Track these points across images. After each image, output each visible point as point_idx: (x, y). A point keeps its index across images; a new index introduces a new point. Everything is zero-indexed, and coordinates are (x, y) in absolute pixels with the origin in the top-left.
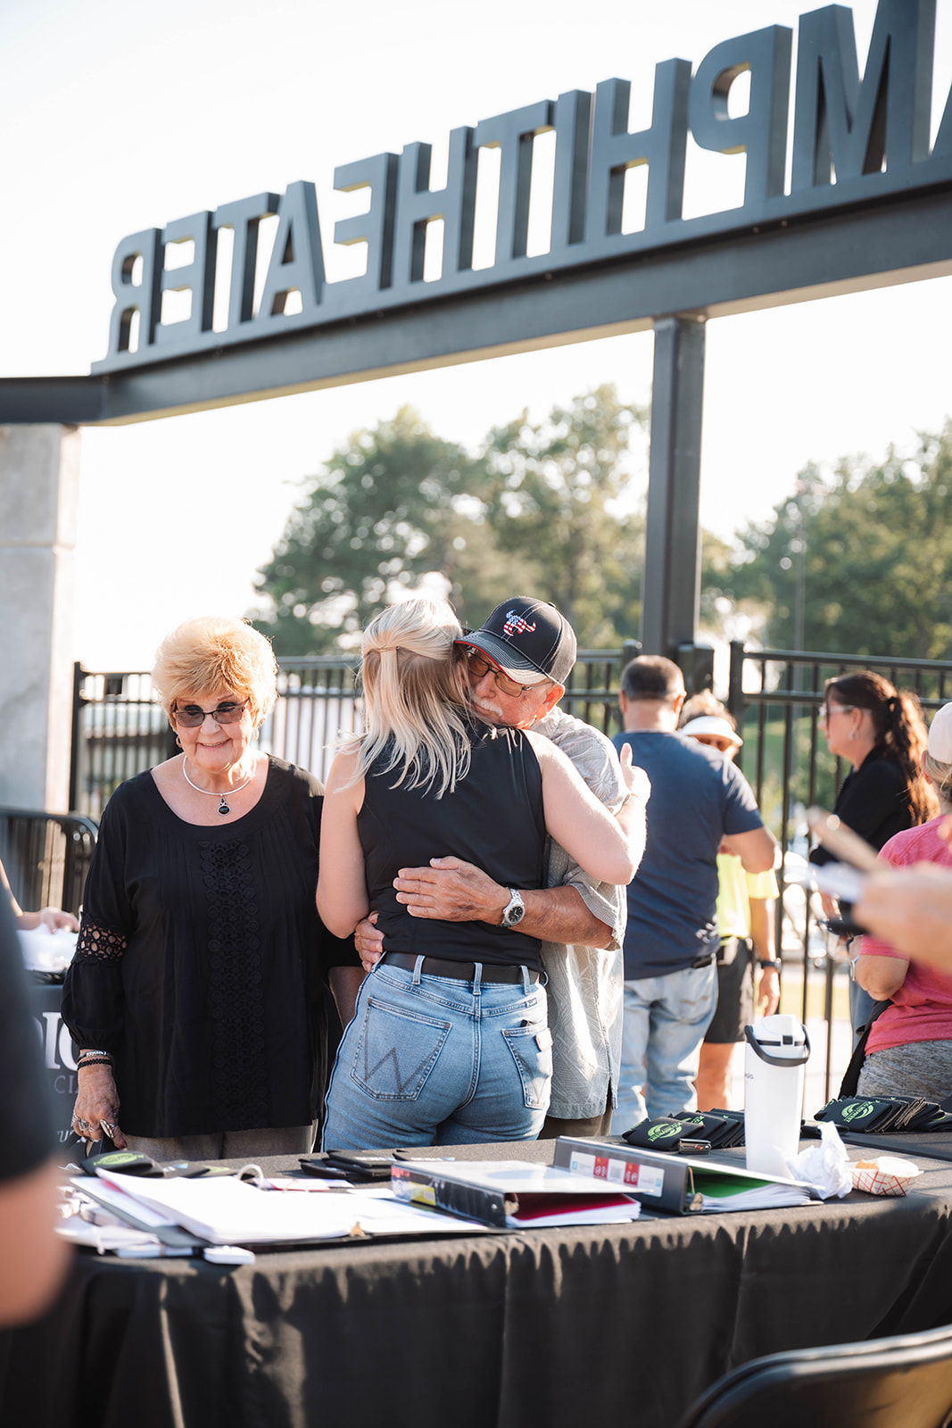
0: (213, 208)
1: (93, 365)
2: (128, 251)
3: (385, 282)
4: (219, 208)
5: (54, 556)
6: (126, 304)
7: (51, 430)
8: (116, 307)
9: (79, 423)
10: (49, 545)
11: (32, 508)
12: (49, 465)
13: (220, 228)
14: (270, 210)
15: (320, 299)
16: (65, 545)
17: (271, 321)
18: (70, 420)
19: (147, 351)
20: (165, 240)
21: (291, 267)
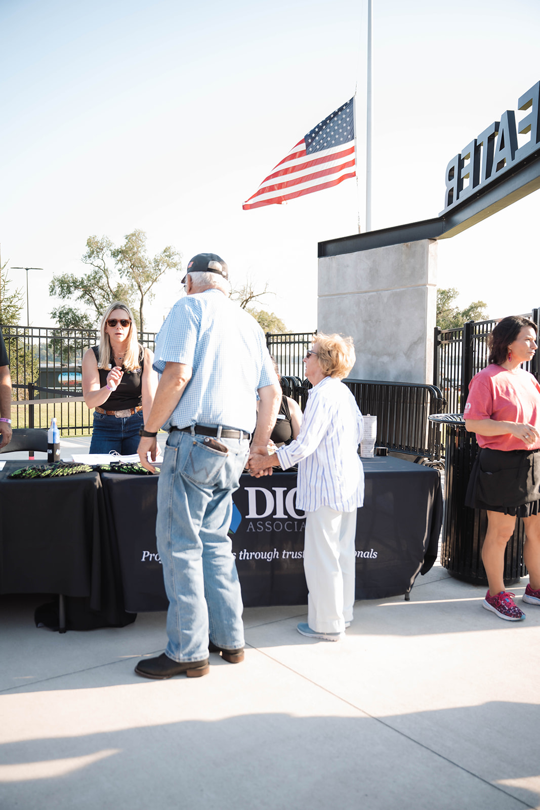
0: (477, 138)
1: (439, 213)
2: (450, 167)
3: (539, 140)
4: (479, 136)
6: (450, 188)
8: (447, 189)
9: (437, 237)
10: (425, 286)
11: (419, 271)
12: (424, 254)
13: (480, 145)
14: (497, 129)
15: (513, 158)
16: (430, 285)
17: (495, 175)
18: (432, 237)
19: (456, 203)
20: (462, 158)
21: (503, 150)
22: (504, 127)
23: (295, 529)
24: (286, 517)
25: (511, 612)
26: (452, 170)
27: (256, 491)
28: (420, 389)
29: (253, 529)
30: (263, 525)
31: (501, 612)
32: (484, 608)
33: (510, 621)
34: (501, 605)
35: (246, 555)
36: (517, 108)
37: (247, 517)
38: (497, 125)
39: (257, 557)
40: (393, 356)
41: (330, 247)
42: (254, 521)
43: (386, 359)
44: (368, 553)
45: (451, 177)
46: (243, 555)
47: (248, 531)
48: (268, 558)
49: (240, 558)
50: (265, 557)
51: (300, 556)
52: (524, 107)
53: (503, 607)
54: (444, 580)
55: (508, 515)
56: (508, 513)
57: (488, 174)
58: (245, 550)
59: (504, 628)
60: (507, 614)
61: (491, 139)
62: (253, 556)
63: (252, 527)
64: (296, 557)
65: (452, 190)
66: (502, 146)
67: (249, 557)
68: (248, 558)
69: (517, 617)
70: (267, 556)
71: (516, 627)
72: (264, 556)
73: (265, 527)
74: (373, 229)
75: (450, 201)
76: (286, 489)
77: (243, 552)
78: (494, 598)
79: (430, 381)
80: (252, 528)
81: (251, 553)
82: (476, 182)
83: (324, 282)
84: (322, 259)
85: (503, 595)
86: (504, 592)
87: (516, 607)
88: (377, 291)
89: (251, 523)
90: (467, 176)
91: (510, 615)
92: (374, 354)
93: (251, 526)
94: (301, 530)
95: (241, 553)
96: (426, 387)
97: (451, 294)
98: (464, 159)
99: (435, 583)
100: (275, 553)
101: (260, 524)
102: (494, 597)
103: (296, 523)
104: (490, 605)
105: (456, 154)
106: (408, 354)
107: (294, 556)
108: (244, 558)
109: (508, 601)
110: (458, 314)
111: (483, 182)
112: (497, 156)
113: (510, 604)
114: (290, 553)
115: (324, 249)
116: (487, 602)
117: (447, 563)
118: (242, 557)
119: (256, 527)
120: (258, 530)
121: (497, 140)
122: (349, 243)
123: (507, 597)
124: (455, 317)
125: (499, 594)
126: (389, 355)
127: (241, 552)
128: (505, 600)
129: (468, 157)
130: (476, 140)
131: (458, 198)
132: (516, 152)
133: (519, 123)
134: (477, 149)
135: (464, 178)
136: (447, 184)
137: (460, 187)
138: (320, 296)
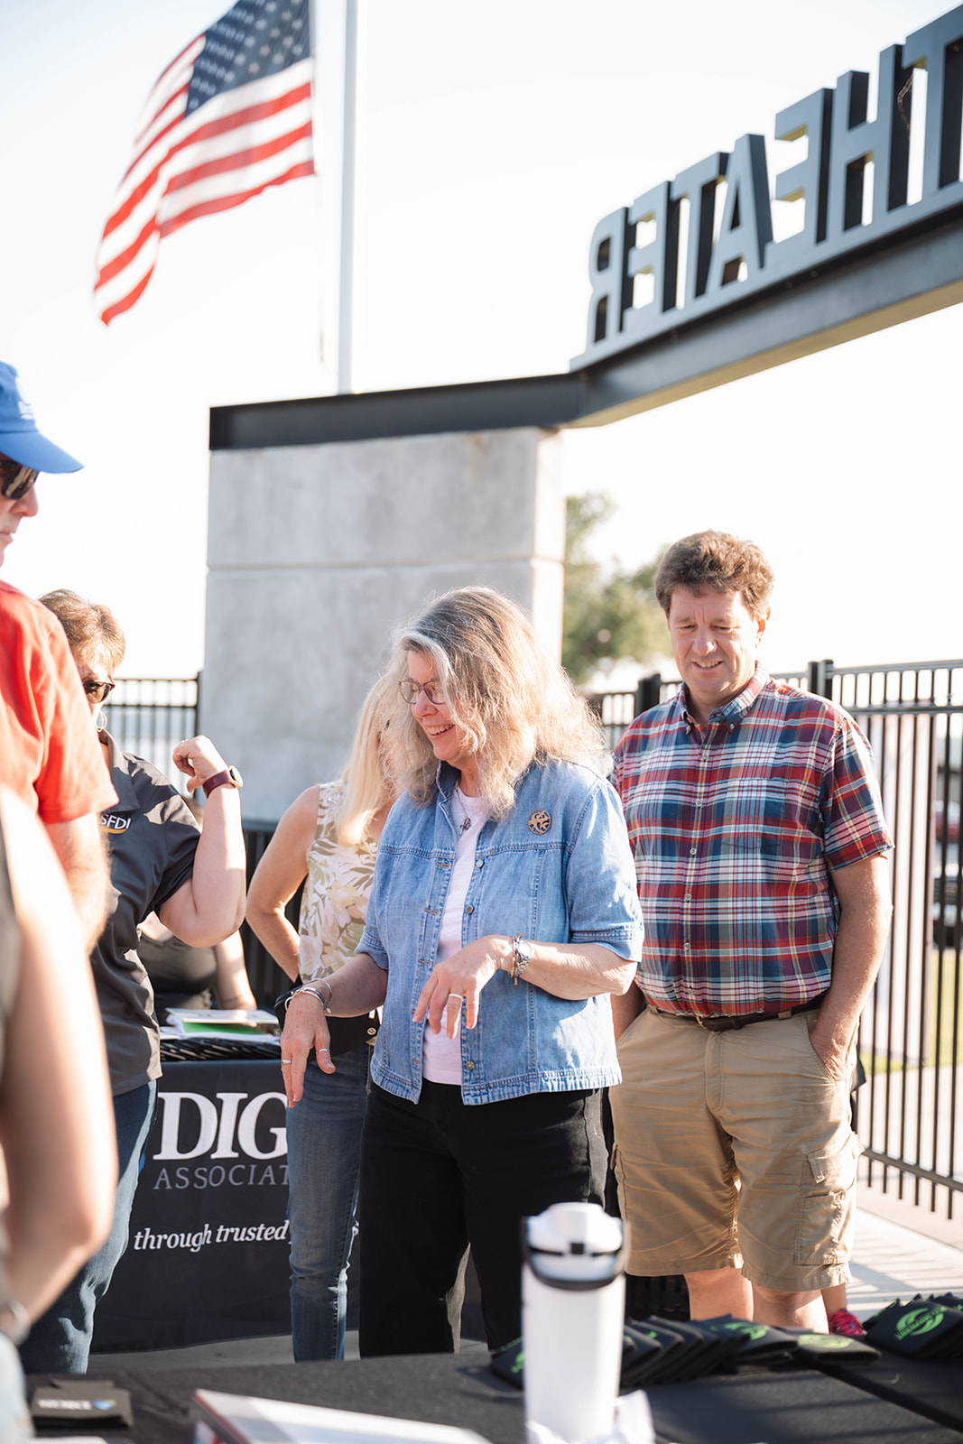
0: (671, 178)
1: (571, 361)
2: (602, 236)
3: (821, 235)
4: (677, 176)
5: (532, 570)
6: (600, 294)
7: (527, 435)
8: (593, 296)
9: (562, 425)
10: (527, 558)
11: (510, 520)
12: (526, 468)
13: (681, 198)
14: (722, 170)
15: (762, 263)
16: (543, 558)
18: (550, 422)
19: (615, 342)
20: (632, 219)
21: (738, 232)
22: (740, 168)
23: (249, 1181)
24: (236, 1155)
26: (604, 246)
27: (182, 1100)
29: (168, 1183)
30: (190, 1175)
35: (150, 1240)
36: (773, 133)
37: (156, 1157)
38: (724, 159)
39: (172, 1245)
41: (242, 422)
42: (171, 1165)
45: (602, 261)
46: (142, 1240)
47: (157, 1188)
48: (192, 1247)
49: (136, 1247)
50: (188, 1245)
51: (250, 1237)
52: (791, 136)
57: (700, 288)
58: (148, 1230)
61: (708, 192)
62: (164, 1241)
63: (167, 1179)
64: (242, 1239)
66: (735, 222)
67: (155, 1244)
68: (152, 1247)
70: (190, 1243)
72: (185, 1243)
73: (193, 1180)
75: (600, 333)
76: (244, 1096)
77: (144, 1234)
80: (165, 1182)
81: (160, 1237)
82: (669, 301)
83: (227, 526)
84: (222, 456)
88: (389, 565)
89: (164, 1171)
90: (646, 273)
93: (163, 1177)
94: (261, 1183)
95: (139, 1236)
97: (596, 506)
98: (635, 224)
100: (205, 1234)
101: (182, 1173)
103: (253, 1167)
107: (239, 1237)
108: (144, 1247)
110: (619, 580)
111: (687, 306)
112: (726, 244)
114: (232, 1230)
115: (228, 428)
118: (141, 1245)
119: (174, 1180)
120: (177, 1186)
121: (722, 193)
124: (609, 592)
127: (139, 1233)
129: (647, 219)
130: (669, 185)
131: (621, 328)
132: (769, 249)
133: (778, 177)
134: (673, 208)
135: (636, 273)
136: (592, 282)
137: (627, 300)
138: (213, 567)
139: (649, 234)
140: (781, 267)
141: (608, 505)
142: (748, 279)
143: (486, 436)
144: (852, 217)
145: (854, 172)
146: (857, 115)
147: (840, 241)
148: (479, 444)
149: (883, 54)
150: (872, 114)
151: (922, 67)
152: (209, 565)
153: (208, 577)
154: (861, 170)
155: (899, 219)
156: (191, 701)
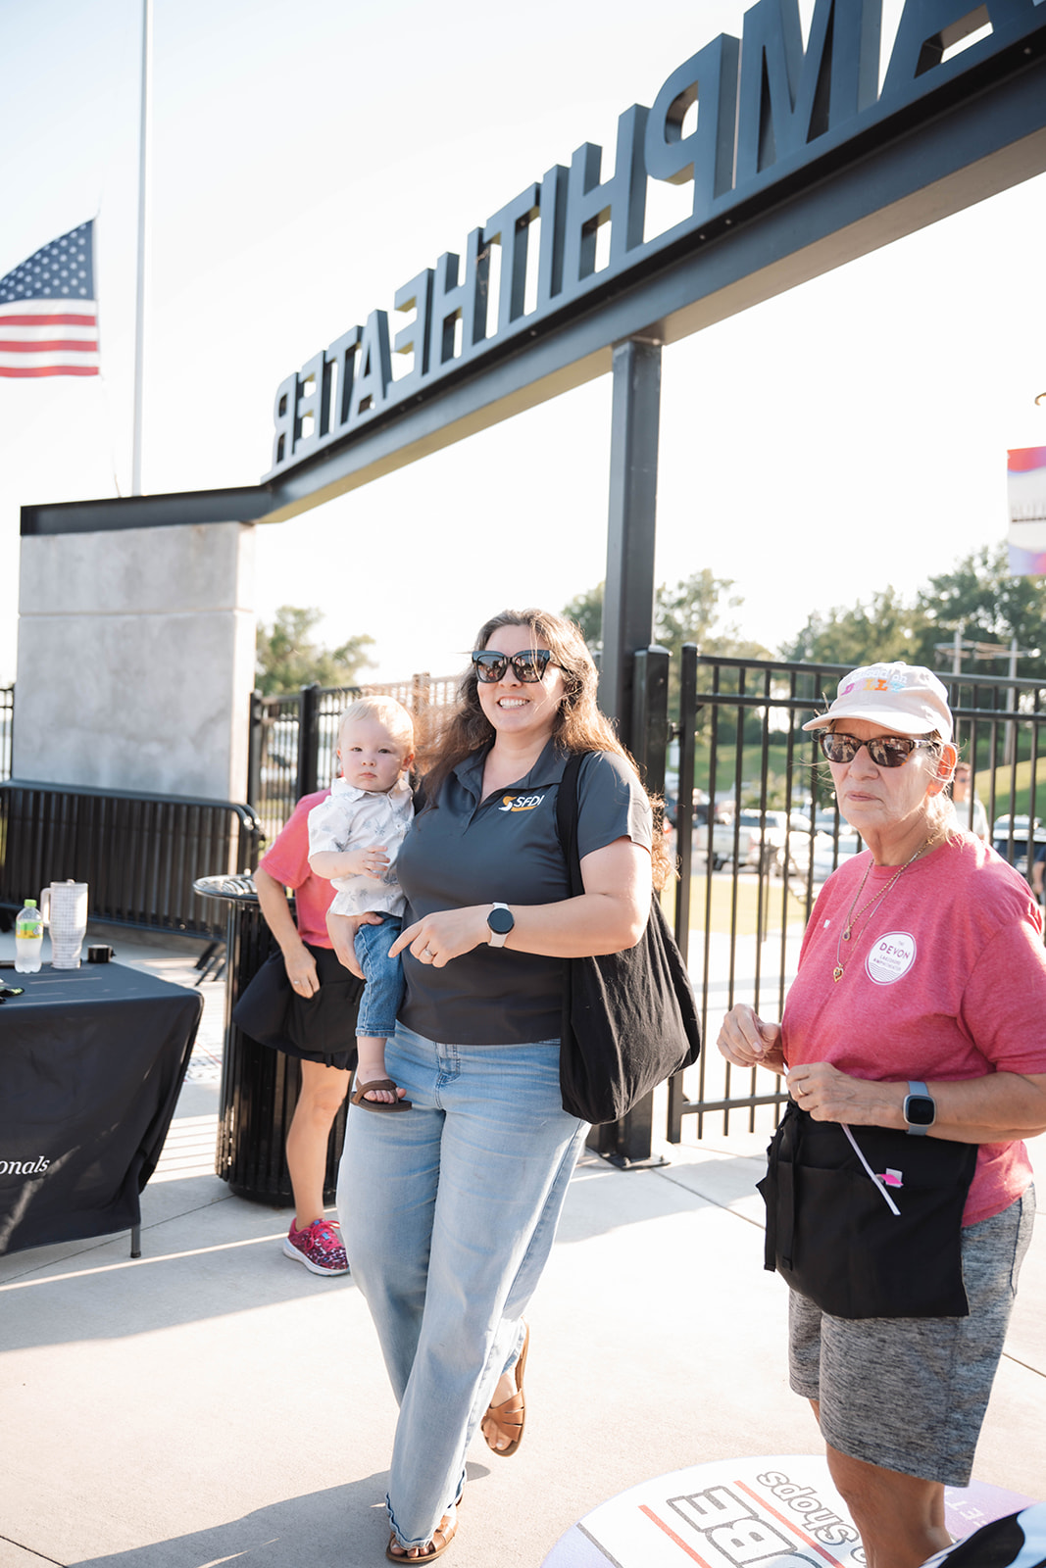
0: (326, 348)
1: (262, 477)
2: (282, 395)
3: (425, 369)
4: (330, 347)
5: (234, 617)
6: (280, 432)
7: (231, 527)
8: (276, 433)
9: (254, 520)
10: (231, 610)
11: (220, 583)
12: (230, 551)
13: (332, 361)
14: (359, 339)
15: (385, 395)
16: (243, 610)
17: (356, 420)
18: (247, 518)
19: (290, 461)
20: (301, 379)
21: (369, 377)
22: (371, 337)
25: (331, 1259)
26: (284, 399)
28: (220, 812)
31: (313, 1260)
32: (285, 1255)
33: (329, 1276)
34: (314, 1247)
36: (393, 307)
38: (360, 330)
40: (170, 744)
41: (45, 518)
43: (154, 749)
44: (33, 1164)
45: (282, 411)
52: (405, 307)
53: (317, 1249)
54: (218, 1204)
55: (332, 1067)
56: (333, 1065)
57: (344, 418)
59: (317, 1292)
60: (323, 1263)
61: (350, 354)
65: (282, 437)
66: (367, 371)
69: (342, 1267)
71: (338, 1288)
74: (145, 493)
75: (280, 457)
78: (303, 1235)
79: (239, 796)
82: (324, 429)
83: (32, 587)
84: (29, 539)
85: (318, 1227)
86: (320, 1221)
87: (340, 1248)
88: (140, 613)
90: (310, 414)
91: (328, 1265)
92: (131, 737)
96: (229, 808)
98: (303, 383)
99: (201, 1211)
102: (302, 1232)
104: (295, 1249)
105: (291, 372)
106: (199, 740)
109: (327, 1237)
110: (325, 653)
111: (337, 431)
112: (362, 387)
113: (331, 1242)
115: (33, 520)
116: (291, 1244)
117: (225, 1168)
121: (359, 357)
122: (84, 513)
123: (326, 1230)
124: (320, 661)
125: (312, 1225)
126: (161, 740)
128: (321, 1237)
129: (311, 379)
130: (325, 352)
131: (293, 451)
132: (390, 387)
133: (397, 335)
134: (327, 368)
135: (304, 416)
136: (276, 424)
137: (297, 433)
138: (22, 614)
139: (312, 389)
140: (397, 395)
141: (320, 615)
142: (377, 408)
143: (204, 527)
144: (447, 354)
145: (449, 323)
146: (451, 281)
147: (439, 371)
148: (199, 532)
149: (470, 236)
150: (462, 280)
151: (498, 243)
152: (20, 613)
153: (19, 620)
154: (453, 324)
155: (482, 348)
156: (10, 703)
